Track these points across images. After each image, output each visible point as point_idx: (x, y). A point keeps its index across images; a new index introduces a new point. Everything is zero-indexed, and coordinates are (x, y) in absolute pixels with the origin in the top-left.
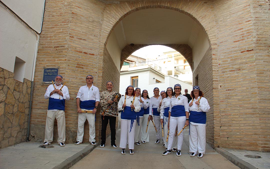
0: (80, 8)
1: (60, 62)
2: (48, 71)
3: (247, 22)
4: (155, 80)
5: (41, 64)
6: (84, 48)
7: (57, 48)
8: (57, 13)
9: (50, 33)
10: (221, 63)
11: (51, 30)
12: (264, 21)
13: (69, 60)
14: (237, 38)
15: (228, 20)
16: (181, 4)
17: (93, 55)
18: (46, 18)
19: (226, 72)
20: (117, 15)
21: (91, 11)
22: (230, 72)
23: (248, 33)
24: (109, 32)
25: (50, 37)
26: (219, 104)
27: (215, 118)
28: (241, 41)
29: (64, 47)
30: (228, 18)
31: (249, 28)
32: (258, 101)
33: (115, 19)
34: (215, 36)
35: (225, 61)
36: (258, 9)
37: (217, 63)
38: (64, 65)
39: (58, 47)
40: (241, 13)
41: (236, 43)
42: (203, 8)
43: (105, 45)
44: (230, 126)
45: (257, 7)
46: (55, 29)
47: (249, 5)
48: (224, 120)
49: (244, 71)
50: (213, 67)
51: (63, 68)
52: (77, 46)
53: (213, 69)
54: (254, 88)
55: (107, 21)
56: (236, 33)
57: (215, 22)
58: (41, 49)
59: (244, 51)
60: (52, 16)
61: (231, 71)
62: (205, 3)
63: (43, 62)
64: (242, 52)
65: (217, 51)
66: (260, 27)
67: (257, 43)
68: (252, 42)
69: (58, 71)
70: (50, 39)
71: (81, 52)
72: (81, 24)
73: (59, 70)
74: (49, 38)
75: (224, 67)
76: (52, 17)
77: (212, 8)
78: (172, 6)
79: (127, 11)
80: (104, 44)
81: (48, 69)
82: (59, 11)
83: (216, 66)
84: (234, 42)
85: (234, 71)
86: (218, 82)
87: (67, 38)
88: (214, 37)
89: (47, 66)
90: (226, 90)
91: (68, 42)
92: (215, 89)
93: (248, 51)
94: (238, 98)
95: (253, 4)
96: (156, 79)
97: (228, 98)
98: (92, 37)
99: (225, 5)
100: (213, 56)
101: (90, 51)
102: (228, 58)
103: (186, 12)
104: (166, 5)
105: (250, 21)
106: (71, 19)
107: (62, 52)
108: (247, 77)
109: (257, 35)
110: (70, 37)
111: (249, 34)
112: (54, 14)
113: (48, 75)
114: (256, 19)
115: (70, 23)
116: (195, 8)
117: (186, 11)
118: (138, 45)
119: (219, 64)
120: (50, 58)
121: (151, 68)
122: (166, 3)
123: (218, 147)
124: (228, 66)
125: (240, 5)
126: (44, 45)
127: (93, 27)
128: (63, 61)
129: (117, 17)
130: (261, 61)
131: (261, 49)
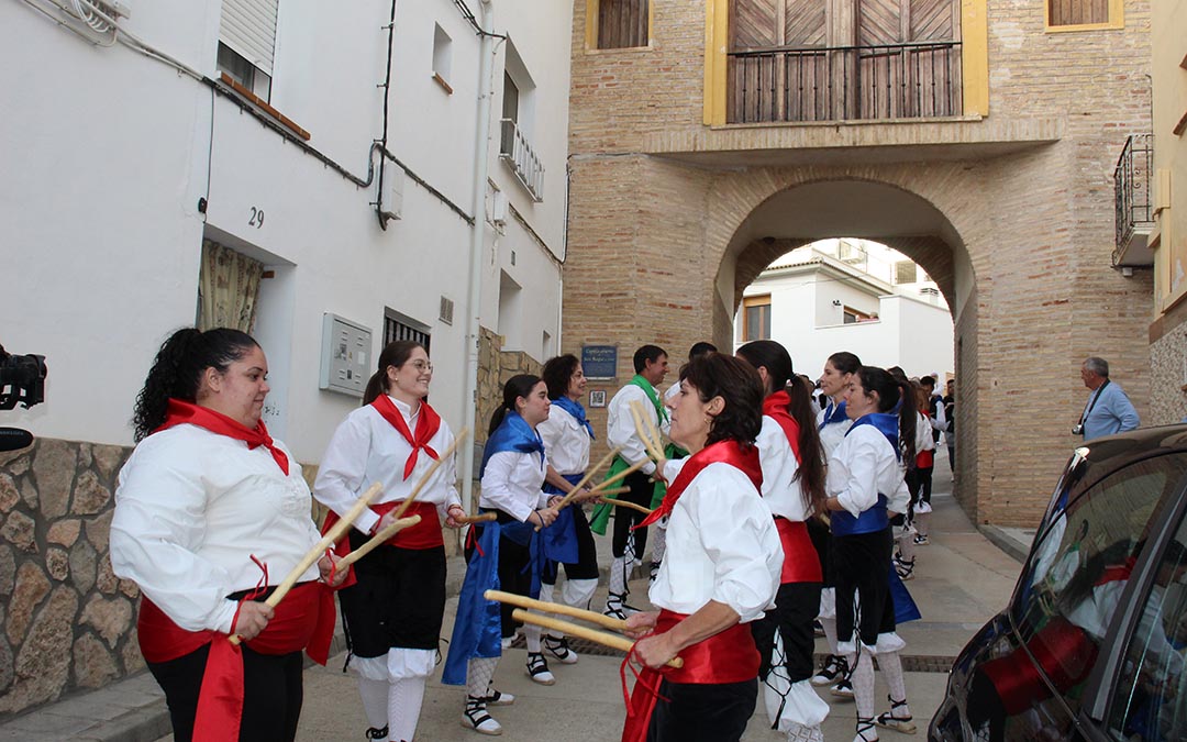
0: (656, 195)
1: (619, 330)
2: (591, 352)
3: (1059, 231)
4: (842, 307)
5: (573, 334)
6: (670, 295)
7: (610, 298)
8: (600, 212)
9: (588, 261)
10: (1000, 327)
11: (590, 253)
12: (1100, 231)
13: (640, 327)
14: (1038, 270)
15: (1020, 220)
16: (905, 173)
17: (689, 308)
18: (575, 224)
19: (1009, 349)
20: (743, 205)
21: (680, 200)
22: (1017, 351)
23: (1060, 259)
24: (724, 250)
25: (590, 270)
26: (990, 425)
27: (979, 458)
28: (1044, 278)
29: (625, 294)
30: (1020, 216)
31: (1063, 248)
32: (1072, 419)
33: (738, 214)
34: (988, 257)
35: (1007, 323)
36: (1087, 200)
37: (989, 327)
38: (629, 339)
39: (610, 295)
40: (1047, 206)
41: (1033, 280)
42: (961, 184)
43: (715, 281)
44: (1014, 475)
45: (1085, 196)
46: (600, 250)
47: (1066, 191)
48: (1002, 461)
49: (1046, 351)
50: (979, 336)
51: (627, 345)
52: (655, 291)
53: (980, 342)
54: (1063, 390)
55: (717, 220)
56: (1034, 257)
57: (989, 223)
58: (569, 298)
59: (1050, 303)
60: (590, 217)
61: (1020, 348)
62: (966, 169)
63: (576, 332)
64: (1044, 305)
65: (991, 296)
66: (1089, 247)
67: (1079, 286)
68: (1068, 283)
69: (615, 353)
70: (589, 276)
71: (664, 305)
72: (660, 235)
73: (618, 349)
74: (586, 274)
75: (1005, 336)
76: (590, 221)
77: (983, 182)
78: (882, 179)
79: (769, 194)
80: (712, 281)
81: (592, 348)
82: (607, 206)
83: (986, 334)
84: (1030, 278)
85: (1026, 347)
86: (989, 373)
87: (630, 274)
88: (985, 261)
89: (588, 340)
90: (1008, 393)
91: (636, 284)
92: (982, 389)
93: (1057, 302)
94: (1032, 411)
95: (1076, 187)
96: (843, 303)
97: (1011, 410)
98: (684, 265)
99: (1014, 180)
100: (981, 310)
101: (684, 299)
102: (1015, 316)
103: (917, 196)
104: (866, 176)
105: (1065, 230)
106: (637, 227)
107: (622, 307)
108: (1052, 365)
109: (1080, 265)
110: (639, 271)
111: (1061, 262)
112: (594, 212)
113: (592, 362)
114: (1080, 226)
115: (637, 238)
116: (942, 184)
117: (916, 192)
118: (787, 239)
119: (995, 330)
120: (595, 321)
121: (825, 264)
122: (867, 170)
123: (986, 523)
124: (1016, 335)
125: (1046, 186)
126: (577, 288)
127: (686, 239)
128: (627, 328)
129: (743, 209)
130: (1084, 328)
131: (1086, 300)
